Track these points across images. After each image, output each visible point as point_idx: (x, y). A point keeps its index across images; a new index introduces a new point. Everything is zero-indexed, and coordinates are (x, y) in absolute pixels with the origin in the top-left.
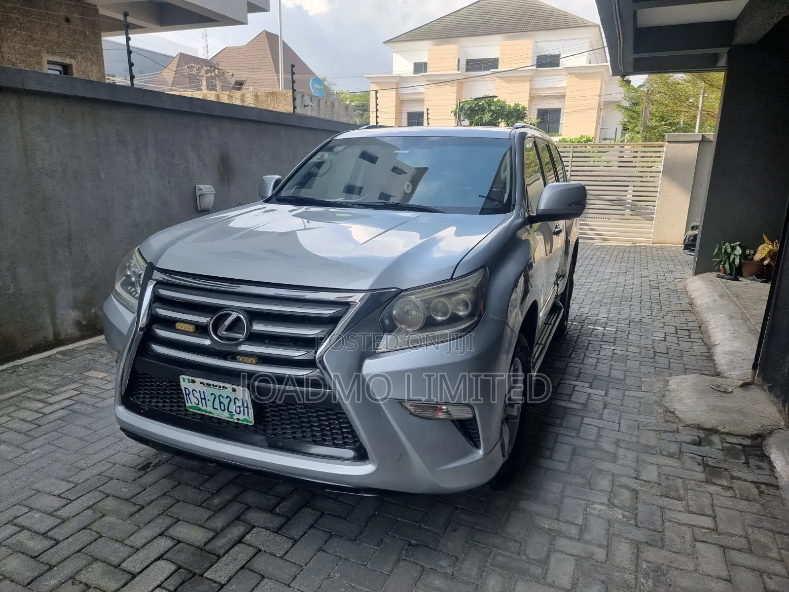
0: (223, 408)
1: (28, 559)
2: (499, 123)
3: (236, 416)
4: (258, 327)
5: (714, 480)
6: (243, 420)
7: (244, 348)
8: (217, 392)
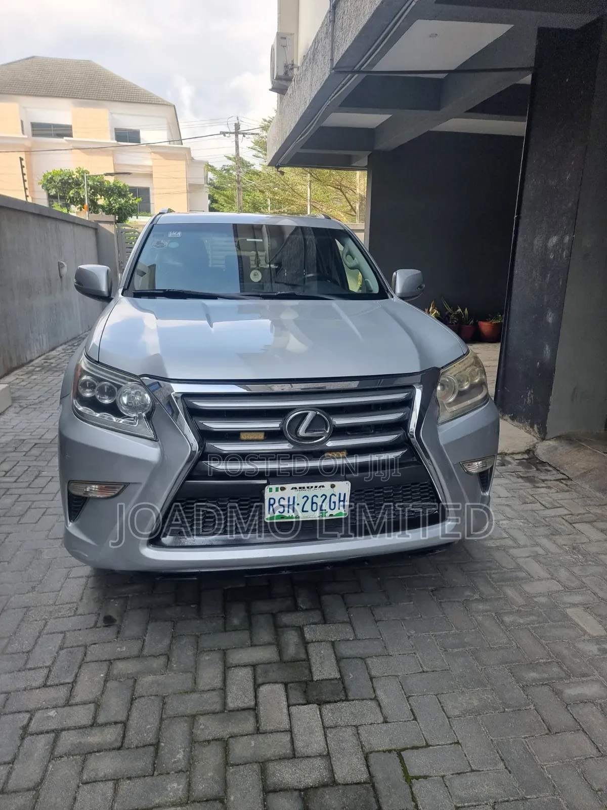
0: (314, 509)
1: (113, 753)
2: (97, 200)
3: (330, 512)
4: (339, 421)
5: (537, 485)
6: (337, 515)
7: (330, 444)
8: (310, 493)
